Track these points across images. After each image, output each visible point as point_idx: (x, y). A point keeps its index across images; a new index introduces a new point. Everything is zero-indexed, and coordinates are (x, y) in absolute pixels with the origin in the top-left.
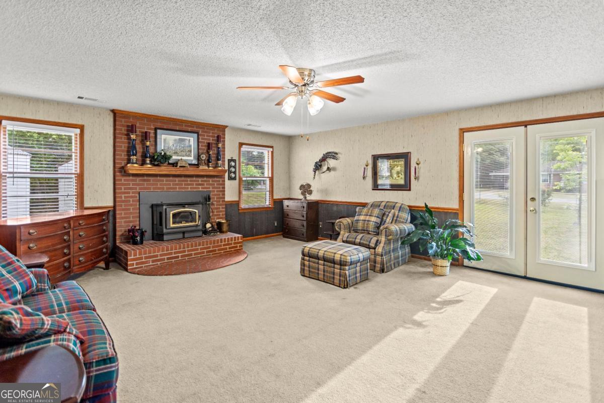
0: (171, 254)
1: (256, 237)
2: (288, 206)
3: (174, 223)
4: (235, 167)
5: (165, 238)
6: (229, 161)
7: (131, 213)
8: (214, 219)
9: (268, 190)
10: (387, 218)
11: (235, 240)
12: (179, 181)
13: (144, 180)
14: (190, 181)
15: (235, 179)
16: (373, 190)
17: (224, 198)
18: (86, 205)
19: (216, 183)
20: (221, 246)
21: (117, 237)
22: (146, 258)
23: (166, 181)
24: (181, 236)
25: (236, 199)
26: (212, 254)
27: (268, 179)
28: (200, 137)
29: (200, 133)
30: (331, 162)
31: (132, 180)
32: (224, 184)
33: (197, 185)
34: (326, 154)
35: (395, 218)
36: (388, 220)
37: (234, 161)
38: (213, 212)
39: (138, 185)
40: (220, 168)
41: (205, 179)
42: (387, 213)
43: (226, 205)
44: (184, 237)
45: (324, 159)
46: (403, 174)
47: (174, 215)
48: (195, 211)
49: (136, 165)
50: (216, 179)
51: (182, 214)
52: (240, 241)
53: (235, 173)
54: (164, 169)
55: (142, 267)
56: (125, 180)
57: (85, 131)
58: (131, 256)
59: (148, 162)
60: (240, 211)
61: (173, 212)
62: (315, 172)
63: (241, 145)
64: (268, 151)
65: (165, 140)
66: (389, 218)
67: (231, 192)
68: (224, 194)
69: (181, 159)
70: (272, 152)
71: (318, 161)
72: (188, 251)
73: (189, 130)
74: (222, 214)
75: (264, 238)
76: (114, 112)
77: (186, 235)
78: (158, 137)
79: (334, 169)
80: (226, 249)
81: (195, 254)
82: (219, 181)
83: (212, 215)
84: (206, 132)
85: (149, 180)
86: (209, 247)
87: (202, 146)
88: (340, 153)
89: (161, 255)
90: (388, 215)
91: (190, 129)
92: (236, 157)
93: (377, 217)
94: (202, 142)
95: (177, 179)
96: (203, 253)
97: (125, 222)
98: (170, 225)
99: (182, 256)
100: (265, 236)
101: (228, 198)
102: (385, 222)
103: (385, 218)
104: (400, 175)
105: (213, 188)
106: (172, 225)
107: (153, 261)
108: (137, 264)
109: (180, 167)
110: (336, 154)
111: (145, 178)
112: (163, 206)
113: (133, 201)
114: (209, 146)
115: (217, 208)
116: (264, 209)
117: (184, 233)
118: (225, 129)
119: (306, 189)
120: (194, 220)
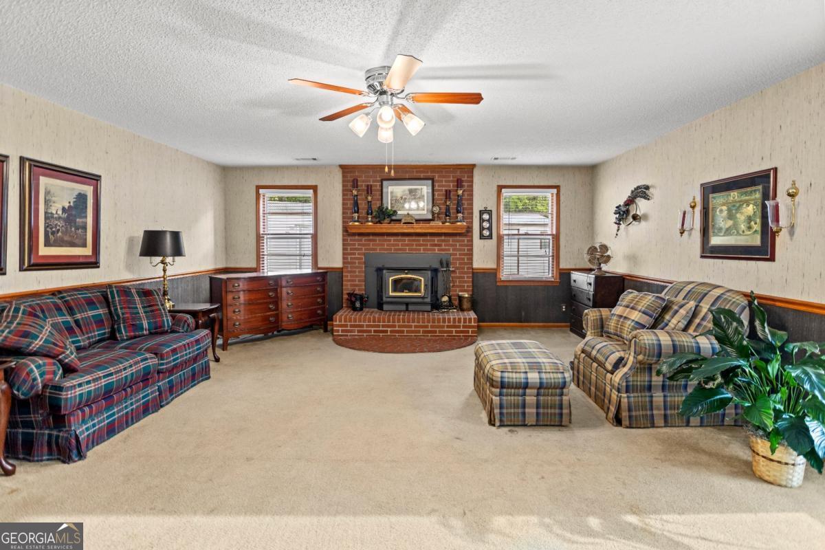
0: (378, 326)
1: (526, 324)
2: (575, 281)
3: (395, 290)
4: (490, 221)
5: (385, 307)
6: (481, 213)
7: (357, 276)
8: (456, 291)
9: (551, 254)
10: (672, 317)
11: (465, 322)
12: (409, 240)
13: (370, 240)
14: (423, 241)
15: (490, 237)
16: (702, 257)
17: (472, 264)
18: (319, 266)
19: (458, 244)
20: (443, 327)
21: (344, 301)
22: (351, 326)
23: (394, 240)
24: (404, 307)
25: (494, 266)
26: (431, 336)
27: (550, 237)
28: (437, 184)
29: (436, 178)
30: (642, 206)
31: (358, 240)
32: (472, 245)
33: (431, 245)
34: (635, 189)
35: (697, 321)
36: (674, 321)
37: (490, 212)
38: (454, 282)
39: (364, 245)
40: (459, 223)
41: (443, 238)
42: (675, 308)
43: (473, 273)
44: (407, 310)
45: (630, 202)
46: (758, 221)
47: (396, 282)
48: (421, 278)
49: (357, 223)
50: (458, 238)
51: (404, 281)
52: (473, 324)
53: (490, 229)
54: (385, 227)
55: (347, 335)
56: (351, 240)
57: (319, 192)
58: (336, 321)
59: (370, 219)
60: (498, 284)
61: (394, 278)
62: (619, 224)
63: (500, 188)
64: (552, 194)
65: (392, 193)
66: (677, 318)
67: (482, 257)
68: (471, 259)
69: (408, 214)
70: (558, 195)
71: (622, 204)
72: (399, 326)
73: (422, 177)
74: (468, 285)
75: (539, 327)
76: (342, 167)
77: (410, 307)
78: (384, 190)
79: (645, 217)
80: (452, 332)
81: (407, 332)
82: (464, 241)
83: (453, 286)
84: (444, 177)
85: (375, 240)
86: (427, 327)
87: (438, 195)
88: (653, 187)
89: (368, 326)
90: (677, 312)
91: (422, 175)
92: (492, 206)
93: (644, 313)
94: (439, 190)
95: (407, 238)
96: (419, 332)
97: (351, 285)
98: (389, 293)
99: (391, 331)
100: (541, 324)
101: (477, 264)
102: (667, 325)
103: (667, 317)
104: (753, 223)
105: (454, 250)
106: (391, 294)
107: (359, 331)
108: (342, 331)
109: (405, 223)
110: (647, 188)
111: (371, 238)
112: (383, 270)
113: (359, 263)
114: (448, 194)
115: (459, 278)
116: (542, 284)
117: (407, 304)
118: (473, 169)
119: (600, 254)
120: (418, 290)
